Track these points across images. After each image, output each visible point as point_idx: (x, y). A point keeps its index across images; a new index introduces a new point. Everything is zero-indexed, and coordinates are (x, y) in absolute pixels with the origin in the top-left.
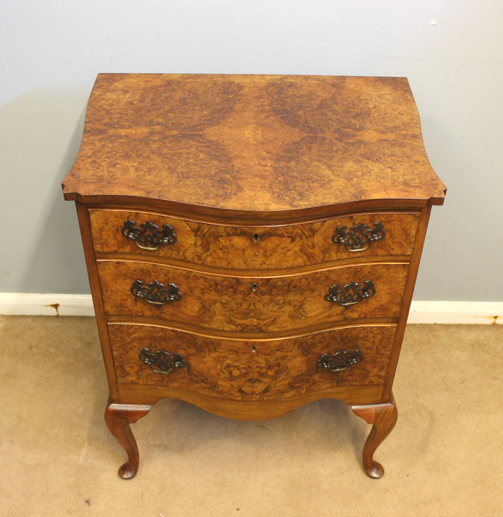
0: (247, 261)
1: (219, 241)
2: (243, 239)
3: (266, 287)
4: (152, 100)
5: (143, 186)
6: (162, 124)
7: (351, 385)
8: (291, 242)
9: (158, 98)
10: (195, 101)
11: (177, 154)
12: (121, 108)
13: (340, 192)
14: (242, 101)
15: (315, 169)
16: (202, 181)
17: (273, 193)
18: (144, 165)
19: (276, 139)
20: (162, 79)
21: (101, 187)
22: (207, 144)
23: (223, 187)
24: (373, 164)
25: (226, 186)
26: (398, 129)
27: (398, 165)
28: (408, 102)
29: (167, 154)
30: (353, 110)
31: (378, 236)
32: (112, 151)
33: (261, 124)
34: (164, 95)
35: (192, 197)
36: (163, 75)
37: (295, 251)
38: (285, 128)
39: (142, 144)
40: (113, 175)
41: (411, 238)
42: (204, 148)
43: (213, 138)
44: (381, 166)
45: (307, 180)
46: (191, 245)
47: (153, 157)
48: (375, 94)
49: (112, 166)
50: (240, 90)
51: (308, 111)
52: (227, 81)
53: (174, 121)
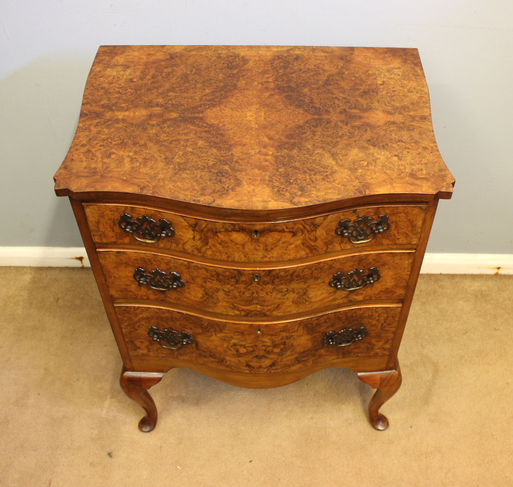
0: (247, 254)
1: (218, 236)
2: (242, 234)
3: (269, 277)
4: (153, 77)
5: (137, 180)
6: (162, 106)
7: (356, 356)
8: (292, 237)
9: (159, 74)
10: (197, 77)
11: (175, 141)
12: (120, 86)
13: (344, 185)
14: (245, 77)
15: (318, 159)
16: (199, 173)
17: (273, 188)
18: (140, 155)
19: (279, 122)
20: (164, 52)
21: (93, 182)
22: (206, 129)
23: (220, 181)
24: (379, 151)
25: (224, 180)
26: (407, 109)
27: (405, 152)
28: (418, 77)
29: (165, 141)
30: (361, 87)
31: (383, 228)
32: (108, 139)
33: (264, 105)
34: (165, 70)
35: (187, 193)
36: (166, 47)
37: (296, 244)
38: (289, 109)
39: (140, 130)
40: (108, 167)
41: (417, 229)
42: (203, 134)
43: (213, 122)
44: (387, 153)
45: (309, 172)
46: (190, 239)
47: (150, 144)
48: (384, 67)
49: (107, 156)
50: (244, 65)
51: (314, 89)
52: (231, 54)
53: (174, 102)
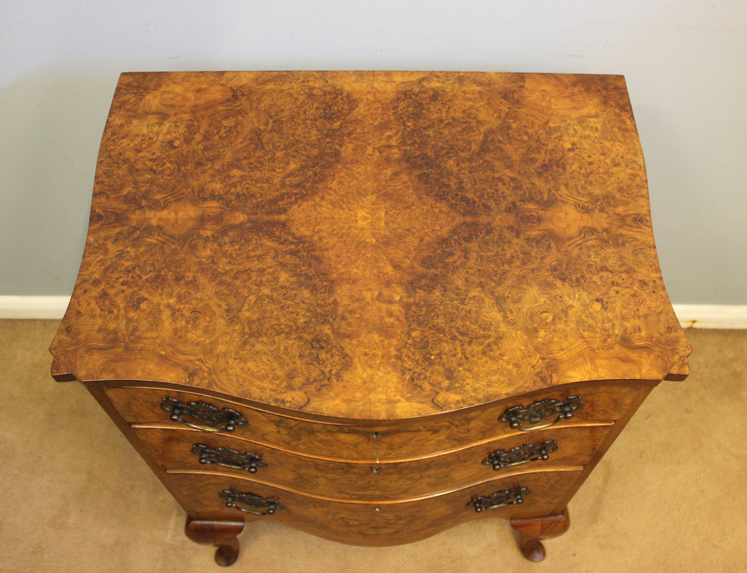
1: (315, 435)
2: (354, 435)
4: (207, 136)
5: (183, 357)
6: (220, 198)
8: (432, 434)
9: (215, 131)
10: (276, 137)
11: (243, 272)
12: (154, 157)
13: (517, 366)
14: (353, 136)
15: (474, 309)
16: (282, 342)
17: (403, 373)
18: (187, 302)
19: (409, 230)
20: (223, 85)
21: (113, 361)
22: (293, 247)
23: (317, 359)
24: (572, 291)
25: (324, 356)
26: (612, 202)
27: (612, 292)
28: (627, 134)
29: (226, 273)
30: (537, 156)
31: (572, 411)
32: (134, 268)
33: (385, 195)
34: (225, 123)
35: (265, 385)
36: (226, 75)
37: (438, 440)
38: (425, 204)
39: (186, 248)
40: (134, 330)
41: (622, 406)
42: (288, 257)
43: (304, 231)
44: (584, 295)
45: (461, 338)
46: (272, 432)
47: (203, 280)
48: (574, 115)
49: (133, 306)
50: (351, 109)
51: (463, 160)
52: (329, 89)
53: (239, 189)
